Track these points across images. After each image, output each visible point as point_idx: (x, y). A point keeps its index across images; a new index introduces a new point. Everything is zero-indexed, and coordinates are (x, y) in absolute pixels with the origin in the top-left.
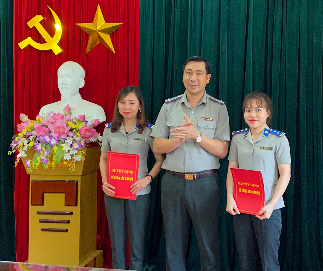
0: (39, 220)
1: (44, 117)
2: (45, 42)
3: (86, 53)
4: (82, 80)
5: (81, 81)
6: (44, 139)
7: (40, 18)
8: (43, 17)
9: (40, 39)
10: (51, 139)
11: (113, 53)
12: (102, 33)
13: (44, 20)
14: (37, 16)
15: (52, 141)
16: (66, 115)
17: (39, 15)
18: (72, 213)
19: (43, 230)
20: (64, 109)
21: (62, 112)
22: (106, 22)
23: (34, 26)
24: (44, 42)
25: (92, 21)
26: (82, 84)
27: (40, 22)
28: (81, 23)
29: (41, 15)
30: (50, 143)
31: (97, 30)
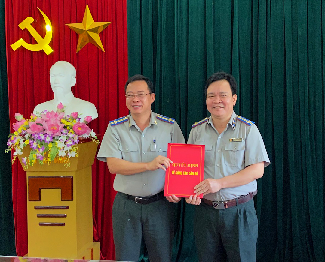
0: (37, 215)
1: (38, 115)
3: (77, 52)
4: (74, 78)
5: (73, 80)
6: (39, 137)
7: (31, 20)
8: (34, 18)
9: (31, 40)
10: (46, 136)
11: (102, 51)
12: (92, 32)
13: (34, 22)
14: (28, 17)
15: (47, 138)
16: (59, 113)
17: (30, 17)
18: (68, 208)
19: (41, 224)
20: (57, 108)
21: (55, 110)
22: (95, 21)
23: (26, 28)
24: (36, 43)
25: (81, 22)
26: (74, 83)
27: (31, 24)
29: (31, 18)
30: (44, 140)
31: (87, 29)
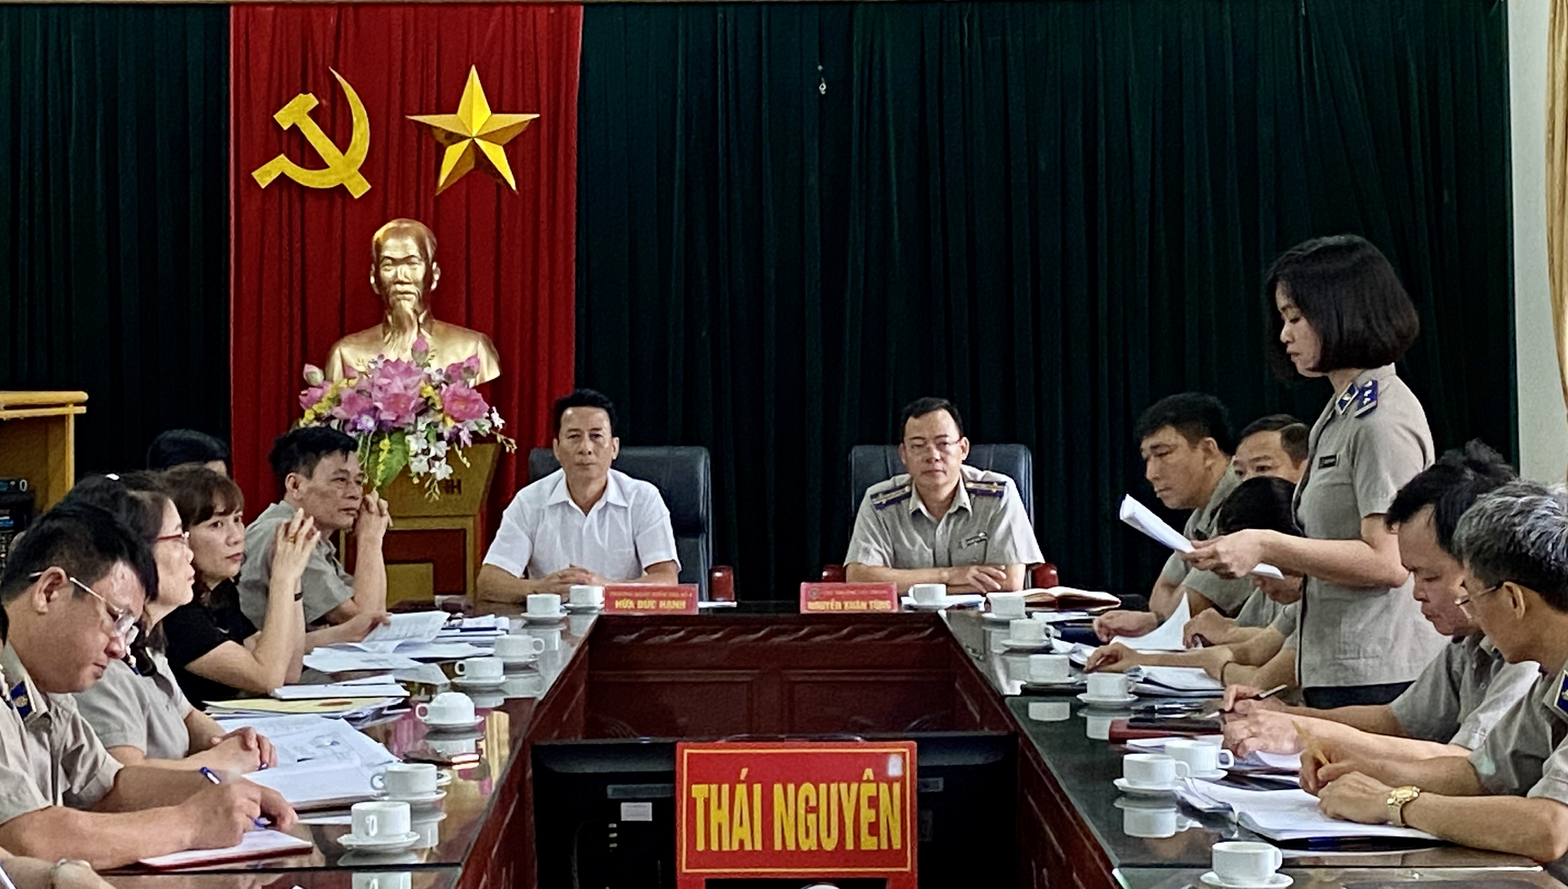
2: (327, 167)
28: (421, 113)
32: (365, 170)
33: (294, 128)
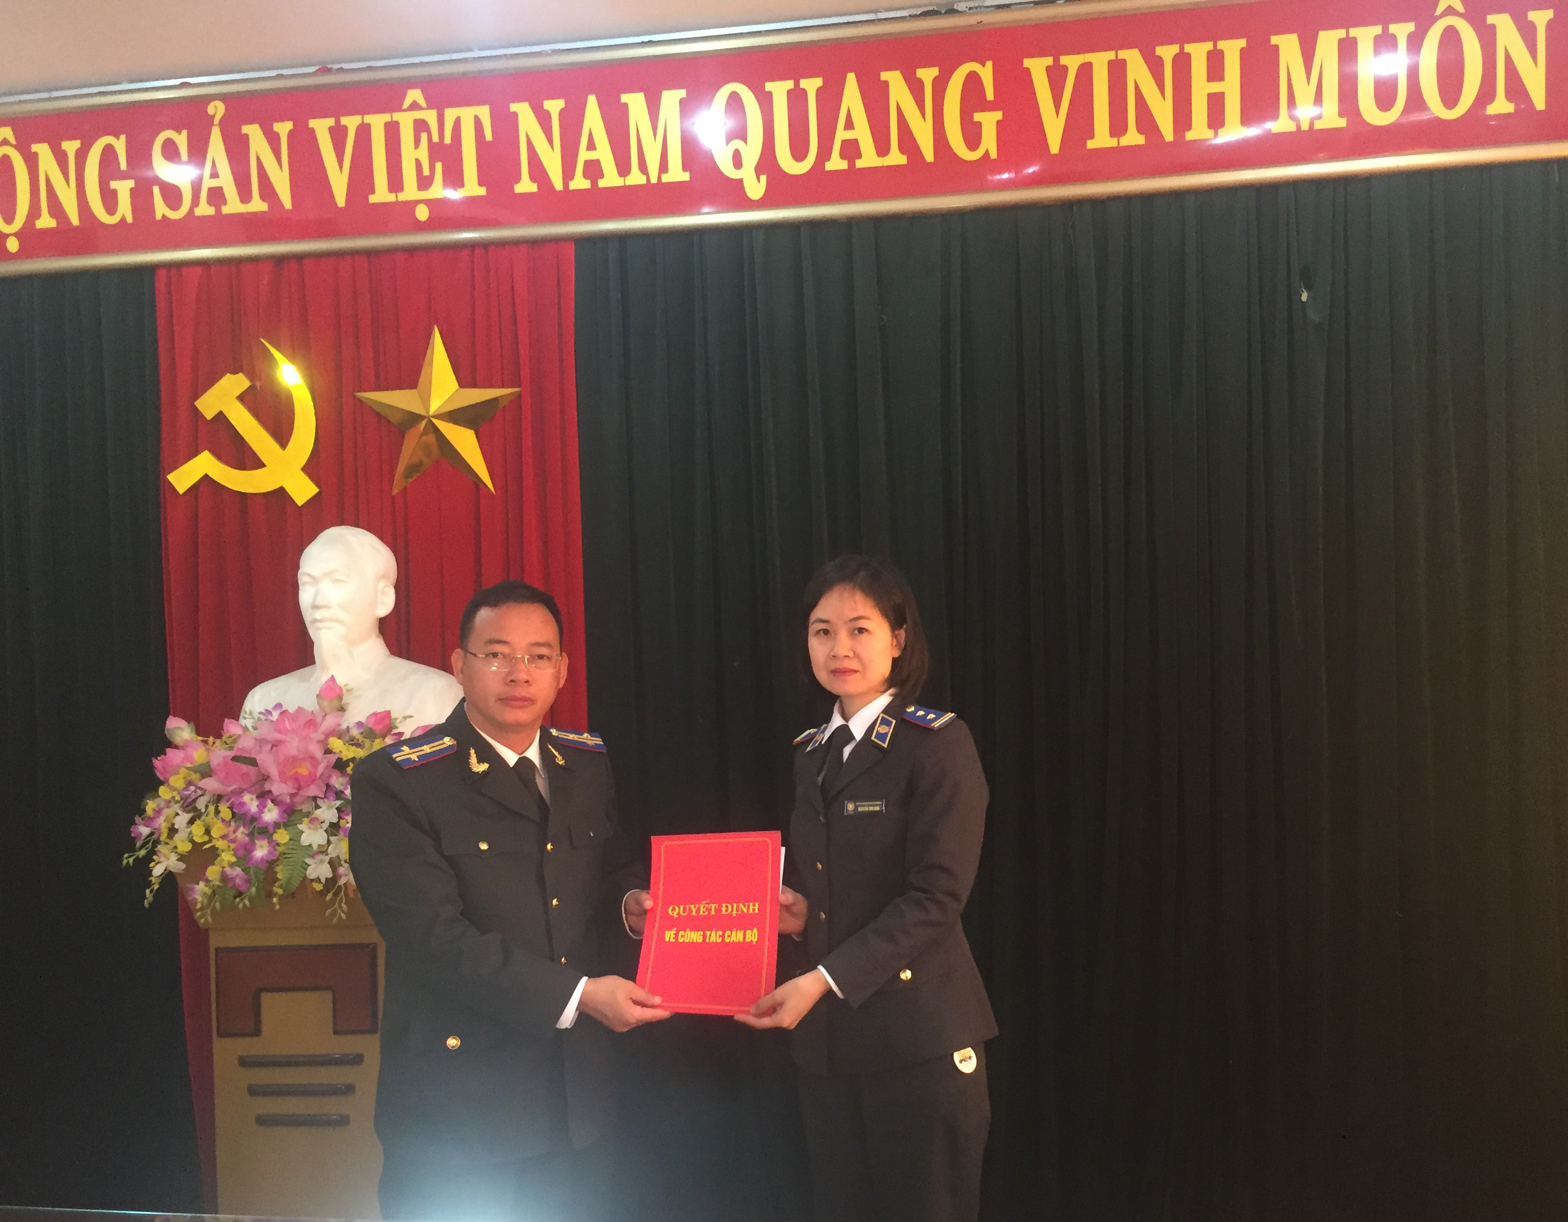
2: (261, 465)
4: (386, 588)
5: (384, 592)
7: (238, 382)
14: (228, 376)
26: (386, 604)
28: (373, 390)
32: (311, 469)
33: (221, 417)
